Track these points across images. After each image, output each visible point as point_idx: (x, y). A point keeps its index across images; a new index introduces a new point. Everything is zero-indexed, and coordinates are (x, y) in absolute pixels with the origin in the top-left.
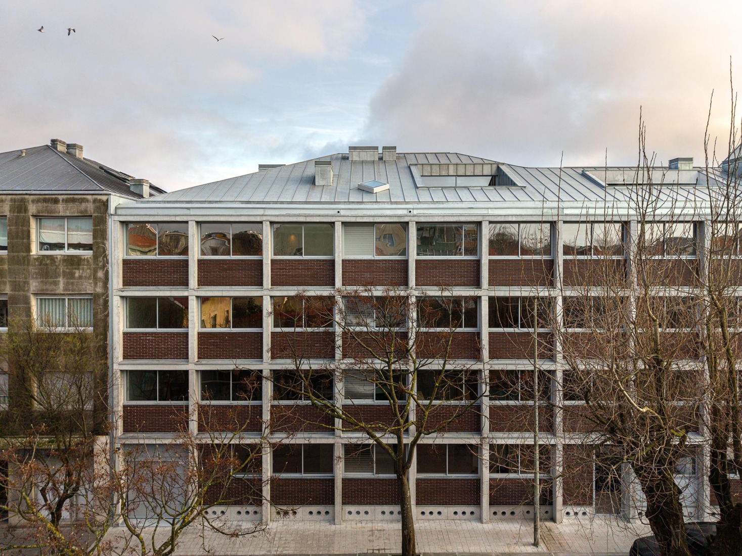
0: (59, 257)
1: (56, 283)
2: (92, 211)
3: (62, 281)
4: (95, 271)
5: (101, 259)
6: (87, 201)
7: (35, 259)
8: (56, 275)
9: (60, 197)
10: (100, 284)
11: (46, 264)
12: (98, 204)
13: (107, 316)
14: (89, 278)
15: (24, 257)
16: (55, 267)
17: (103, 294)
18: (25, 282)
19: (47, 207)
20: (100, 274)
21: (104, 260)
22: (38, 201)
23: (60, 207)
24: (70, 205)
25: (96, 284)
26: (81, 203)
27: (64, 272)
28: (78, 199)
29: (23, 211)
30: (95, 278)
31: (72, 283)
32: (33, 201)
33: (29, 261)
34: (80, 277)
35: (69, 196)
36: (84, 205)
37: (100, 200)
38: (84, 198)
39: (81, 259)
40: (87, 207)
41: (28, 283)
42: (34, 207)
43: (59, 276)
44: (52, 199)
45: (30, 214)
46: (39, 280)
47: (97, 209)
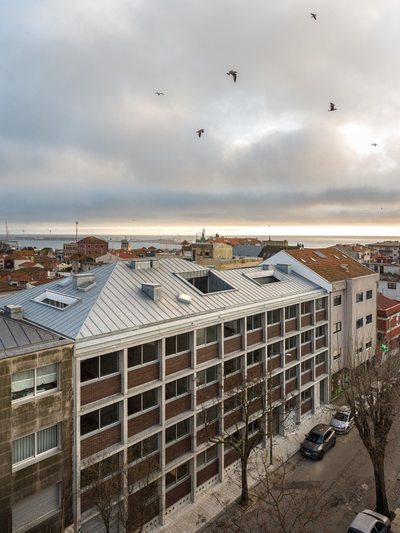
0: (36, 402)
1: (33, 424)
2: (62, 358)
3: (38, 420)
4: (64, 403)
5: (68, 393)
6: (58, 351)
7: (16, 410)
8: (34, 416)
9: (37, 353)
10: (67, 412)
11: (26, 411)
12: (66, 352)
13: (73, 434)
14: (59, 411)
15: (5, 412)
16: (32, 411)
17: (70, 419)
18: (6, 433)
19: (26, 364)
20: (68, 404)
21: (70, 393)
22: (19, 360)
23: (37, 360)
24: (45, 357)
25: (64, 413)
26: (53, 354)
27: (40, 412)
28: (51, 352)
29: (5, 372)
30: (64, 408)
31: (47, 419)
32: (14, 362)
33: (10, 413)
34: (53, 412)
35: (44, 351)
36: (56, 355)
37: (68, 348)
38: (56, 350)
39: (53, 397)
40: (58, 356)
41: (9, 432)
42: (15, 367)
43: (36, 416)
44: (30, 356)
45: (11, 373)
46: (19, 426)
47: (66, 356)
